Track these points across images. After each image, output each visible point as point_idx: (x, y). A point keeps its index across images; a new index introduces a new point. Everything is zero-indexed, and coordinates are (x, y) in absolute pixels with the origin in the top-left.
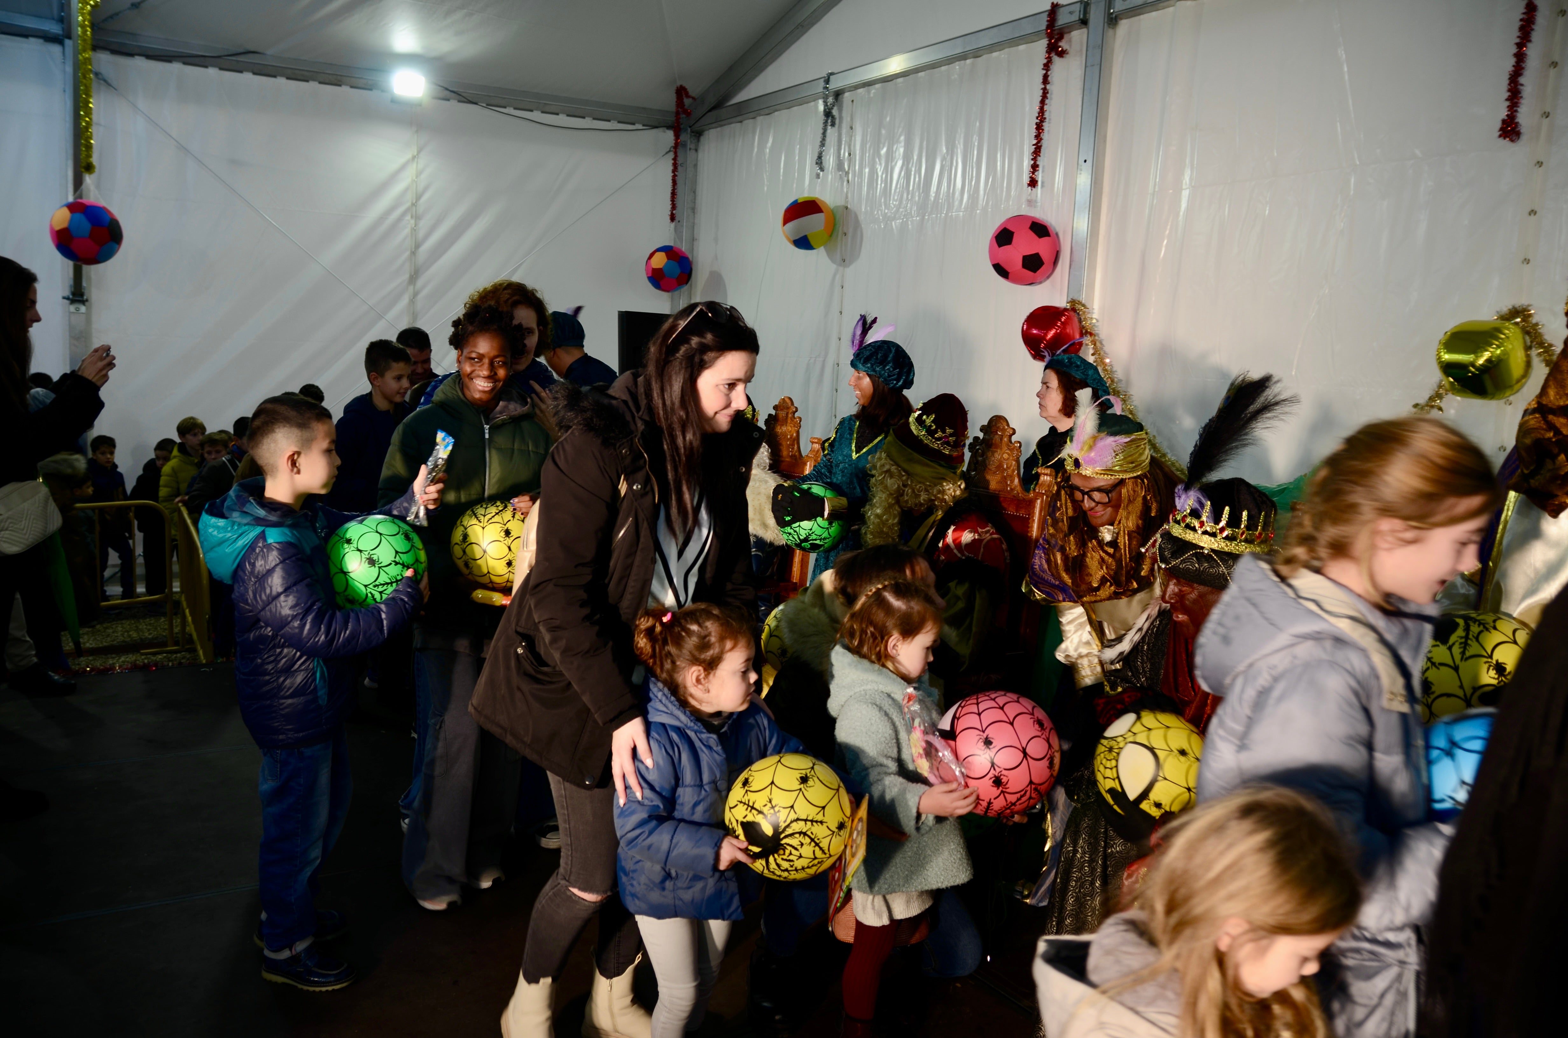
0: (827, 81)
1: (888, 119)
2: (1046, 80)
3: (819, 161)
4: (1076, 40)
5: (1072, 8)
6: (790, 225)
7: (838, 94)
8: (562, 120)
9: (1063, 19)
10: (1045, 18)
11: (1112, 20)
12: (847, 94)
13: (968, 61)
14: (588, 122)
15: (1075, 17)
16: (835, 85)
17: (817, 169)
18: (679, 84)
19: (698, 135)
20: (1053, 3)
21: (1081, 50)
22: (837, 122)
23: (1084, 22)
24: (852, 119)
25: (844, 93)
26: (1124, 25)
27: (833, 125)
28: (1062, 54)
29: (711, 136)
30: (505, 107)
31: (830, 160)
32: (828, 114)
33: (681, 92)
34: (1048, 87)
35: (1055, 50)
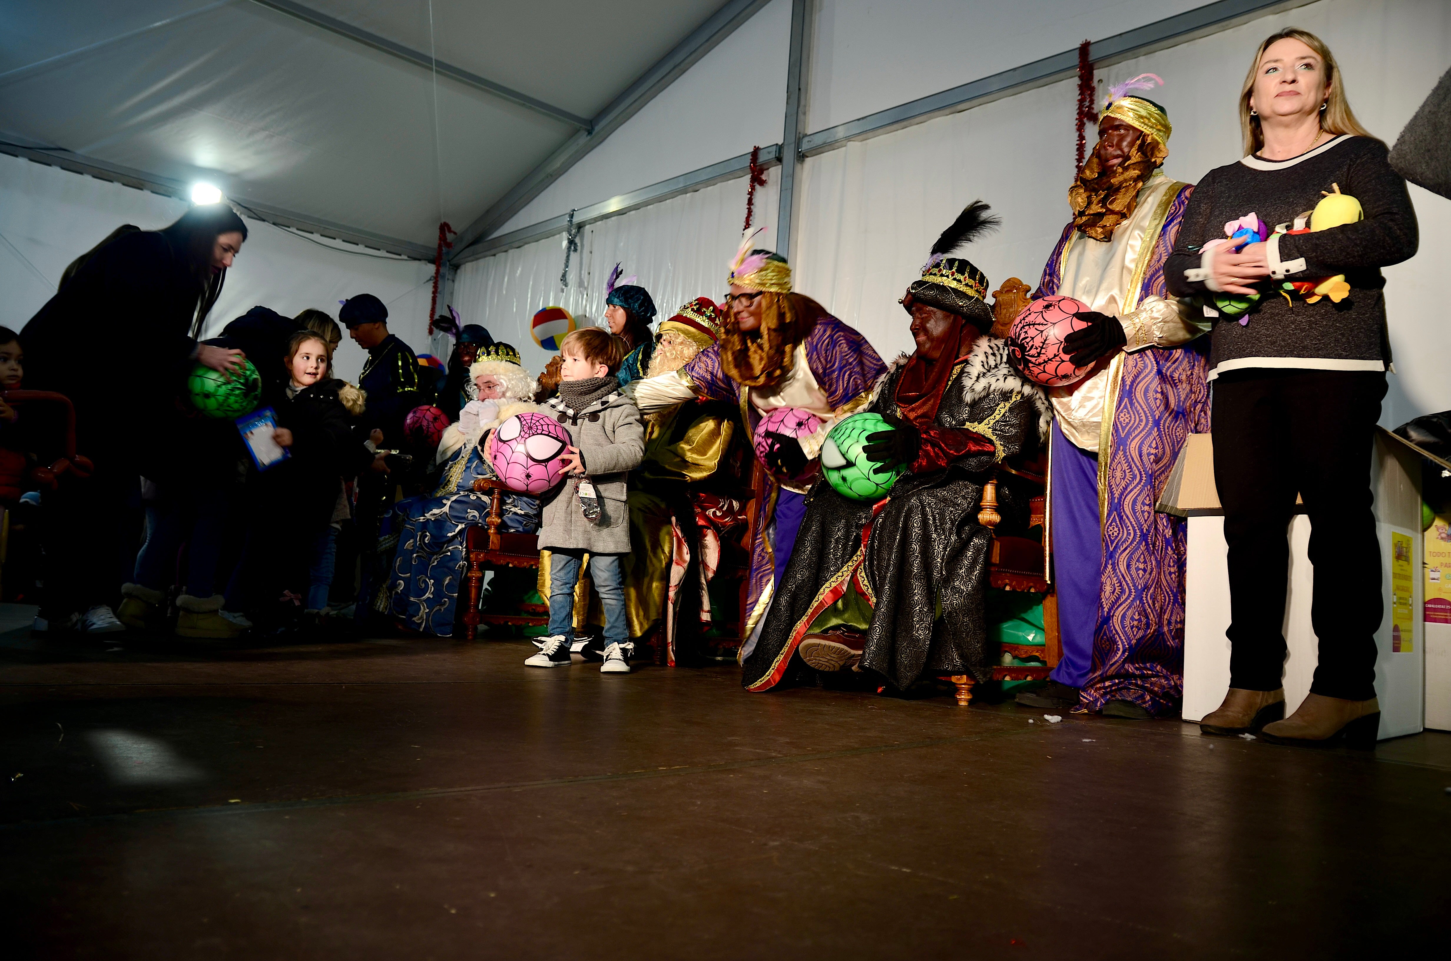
0: (572, 216)
1: (622, 244)
2: (750, 202)
3: (564, 278)
4: (773, 174)
5: (770, 149)
6: (539, 328)
7: (580, 226)
8: (338, 243)
9: (762, 158)
10: (750, 157)
11: (801, 157)
12: (587, 227)
13: (688, 195)
14: (361, 248)
15: (773, 155)
16: (576, 220)
17: (561, 285)
18: (443, 221)
19: (456, 268)
20: (755, 147)
21: (777, 181)
22: (579, 248)
23: (779, 160)
24: (591, 246)
25: (585, 226)
26: (809, 161)
27: (575, 250)
28: (762, 183)
29: (467, 270)
30: (289, 227)
31: (571, 277)
32: (571, 242)
33: (444, 228)
34: (752, 207)
35: (757, 179)
